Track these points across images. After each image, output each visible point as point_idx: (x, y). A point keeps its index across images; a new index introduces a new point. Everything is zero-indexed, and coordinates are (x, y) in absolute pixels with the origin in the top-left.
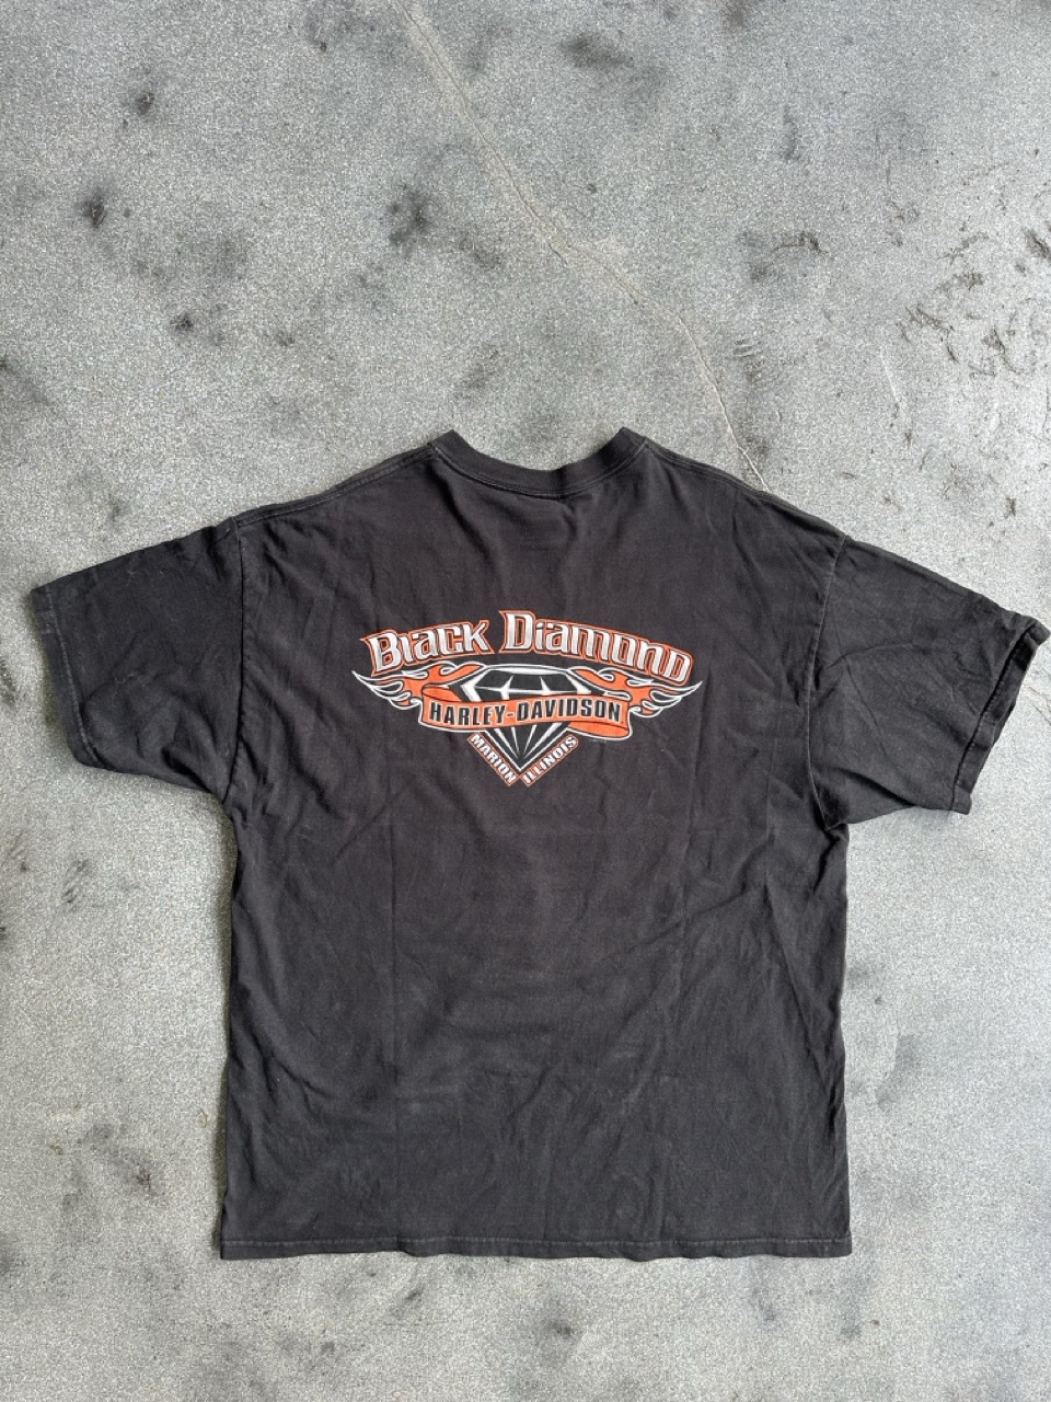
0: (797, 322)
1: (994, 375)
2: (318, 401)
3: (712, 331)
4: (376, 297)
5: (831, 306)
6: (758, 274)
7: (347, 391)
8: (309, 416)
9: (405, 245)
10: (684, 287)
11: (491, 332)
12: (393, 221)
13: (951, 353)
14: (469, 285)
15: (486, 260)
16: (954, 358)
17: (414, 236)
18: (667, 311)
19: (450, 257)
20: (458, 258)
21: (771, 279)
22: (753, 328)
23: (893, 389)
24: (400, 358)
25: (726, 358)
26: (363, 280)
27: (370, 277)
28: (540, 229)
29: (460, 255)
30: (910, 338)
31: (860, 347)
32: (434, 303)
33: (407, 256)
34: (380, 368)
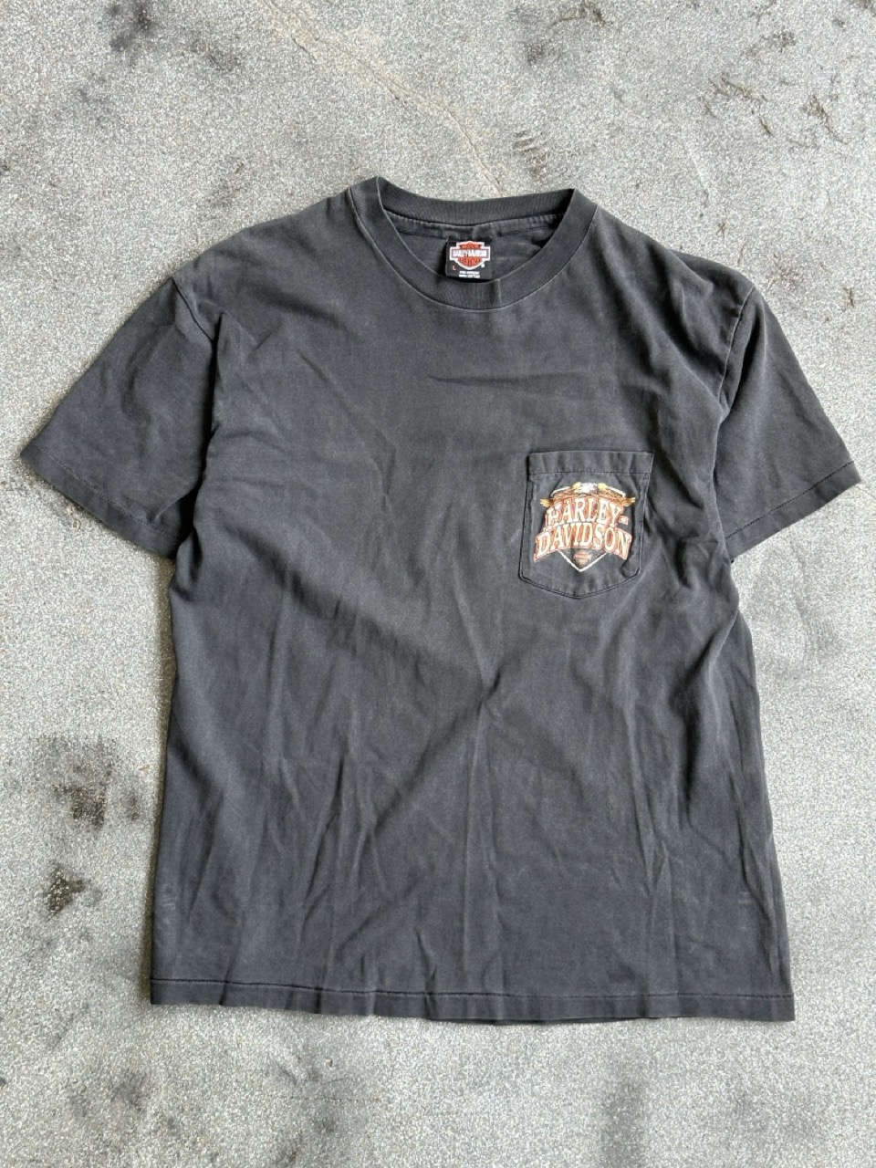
0: (583, 106)
1: (817, 147)
2: (41, 234)
3: (487, 125)
4: (100, 112)
5: (622, 85)
6: (535, 54)
7: (74, 220)
8: (33, 253)
9: (129, 51)
10: (451, 76)
11: (234, 143)
12: (113, 24)
13: (766, 127)
14: (205, 91)
15: (222, 62)
16: (768, 132)
17: (138, 41)
18: (433, 106)
19: (182, 62)
20: (191, 61)
21: (551, 59)
22: (534, 117)
23: (700, 173)
24: (132, 179)
25: (505, 154)
26: (83, 94)
27: (91, 89)
28: (282, 23)
29: (192, 58)
30: (716, 113)
31: (658, 128)
32: (167, 115)
33: (132, 63)
34: (110, 192)
